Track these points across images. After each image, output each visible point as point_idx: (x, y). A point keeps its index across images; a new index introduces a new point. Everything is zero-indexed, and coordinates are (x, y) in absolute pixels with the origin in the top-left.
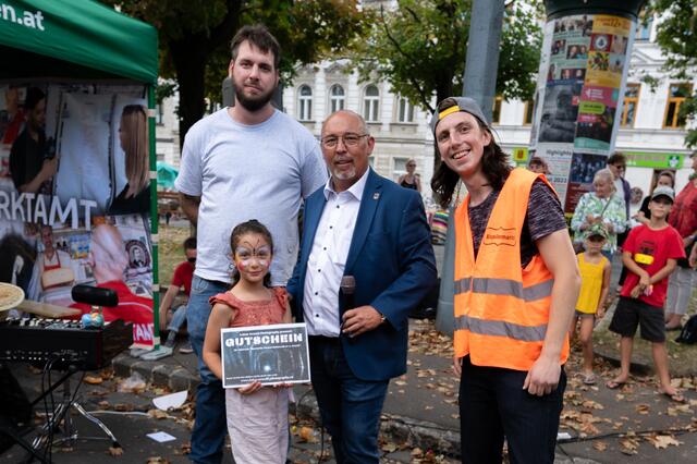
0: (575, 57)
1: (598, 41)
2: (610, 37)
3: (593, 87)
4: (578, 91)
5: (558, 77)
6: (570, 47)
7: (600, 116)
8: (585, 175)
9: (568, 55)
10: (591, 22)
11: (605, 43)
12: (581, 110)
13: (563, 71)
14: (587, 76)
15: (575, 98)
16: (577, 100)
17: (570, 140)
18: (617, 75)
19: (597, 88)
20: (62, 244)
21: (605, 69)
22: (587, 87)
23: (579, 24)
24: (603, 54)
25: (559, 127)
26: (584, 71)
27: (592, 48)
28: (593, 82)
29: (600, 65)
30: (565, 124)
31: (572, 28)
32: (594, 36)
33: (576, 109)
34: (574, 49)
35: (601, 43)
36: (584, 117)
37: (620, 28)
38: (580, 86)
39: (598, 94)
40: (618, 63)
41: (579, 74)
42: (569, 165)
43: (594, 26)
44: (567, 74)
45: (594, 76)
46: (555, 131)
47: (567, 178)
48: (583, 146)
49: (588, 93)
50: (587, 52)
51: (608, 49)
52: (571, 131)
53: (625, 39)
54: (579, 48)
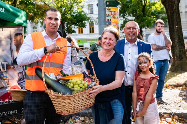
0: (108, 16)
1: (112, 13)
2: (115, 12)
3: (113, 23)
11: (114, 13)
14: (111, 20)
18: (118, 20)
19: (114, 23)
21: (115, 19)
23: (108, 9)
24: (114, 15)
26: (110, 19)
27: (111, 14)
28: (113, 22)
29: (114, 18)
32: (111, 12)
35: (113, 13)
37: (116, 10)
38: (110, 23)
40: (117, 17)
41: (109, 20)
43: (111, 9)
50: (110, 15)
51: (115, 14)
53: (118, 12)
54: (108, 14)
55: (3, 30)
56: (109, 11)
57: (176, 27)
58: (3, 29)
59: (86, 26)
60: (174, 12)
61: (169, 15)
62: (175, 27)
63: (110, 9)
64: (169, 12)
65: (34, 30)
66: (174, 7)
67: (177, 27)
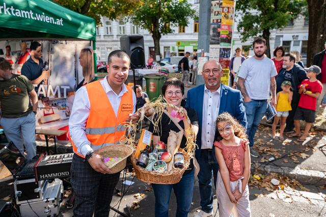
0: (217, 15)
1: (225, 9)
2: (228, 8)
3: (224, 25)
4: (219, 27)
5: (212, 22)
6: (215, 12)
7: (227, 35)
8: (224, 55)
9: (215, 15)
10: (222, 3)
11: (227, 10)
12: (221, 33)
13: (213, 20)
14: (222, 22)
15: (219, 29)
16: (219, 30)
17: (219, 44)
18: (231, 20)
19: (226, 25)
20: (54, 104)
21: (228, 19)
22: (222, 26)
23: (218, 4)
24: (227, 13)
25: (214, 39)
26: (221, 20)
27: (223, 12)
28: (224, 23)
29: (226, 17)
30: (216, 38)
31: (215, 5)
32: (223, 8)
33: (219, 33)
34: (217, 12)
36: (222, 36)
37: (231, 5)
38: (220, 25)
39: (226, 27)
40: (231, 16)
41: (219, 21)
42: (219, 52)
43: (223, 4)
44: (215, 21)
45: (225, 22)
46: (213, 41)
47: (219, 56)
48: (223, 45)
49: (223, 27)
50: (221, 13)
51: (228, 12)
52: (218, 40)
53: (233, 8)
54: (218, 12)
55: (66, 43)
56: (220, 7)
57: (320, 37)
58: (67, 41)
59: (188, 25)
60: (321, 11)
61: (313, 16)
62: (318, 36)
63: (221, 4)
64: (313, 11)
65: (120, 26)
66: (323, 3)
67: (322, 36)
